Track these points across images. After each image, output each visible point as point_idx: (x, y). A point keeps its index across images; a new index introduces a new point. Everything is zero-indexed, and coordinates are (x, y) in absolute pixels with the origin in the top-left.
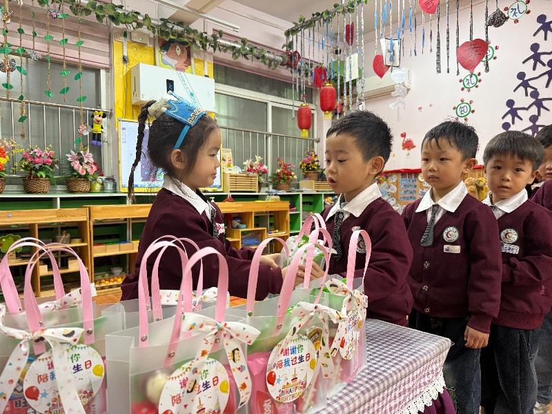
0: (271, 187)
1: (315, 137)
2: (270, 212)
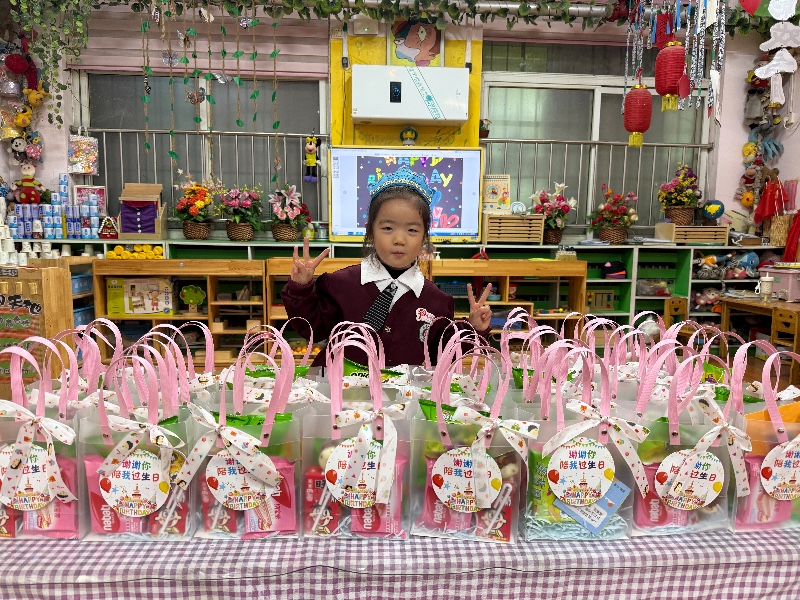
0: (590, 235)
1: (705, 141)
2: (562, 278)
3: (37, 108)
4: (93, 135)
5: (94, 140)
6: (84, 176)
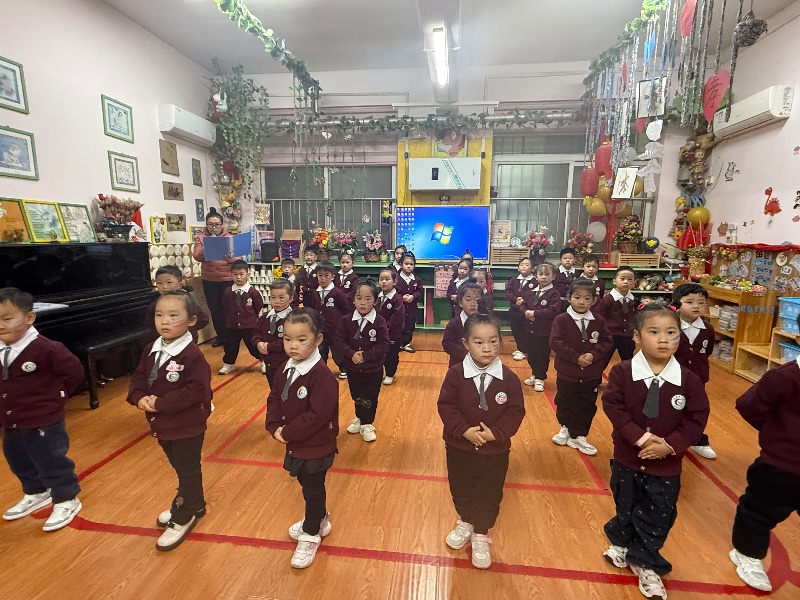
3: (238, 189)
4: (267, 203)
5: (268, 206)
6: (263, 225)
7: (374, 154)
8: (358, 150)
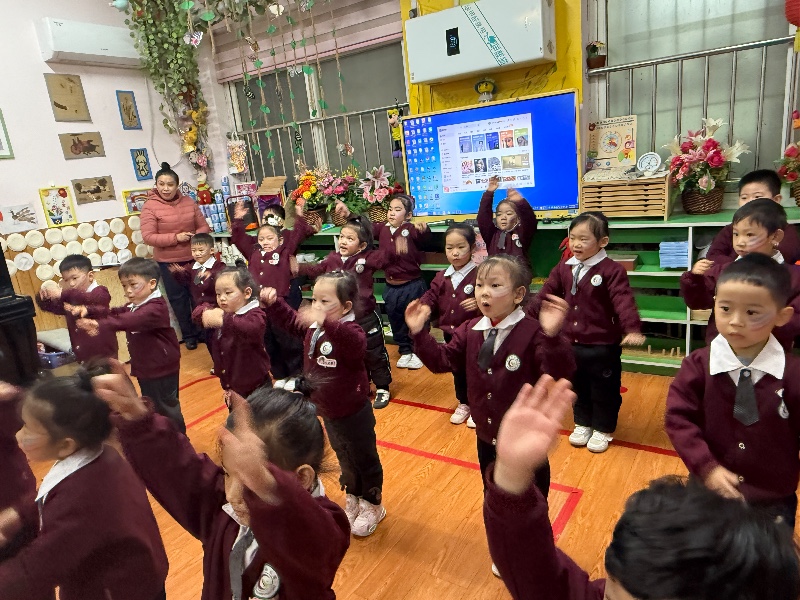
4: (241, 138)
5: (242, 142)
6: (240, 174)
7: (367, 25)
8: (343, 25)
